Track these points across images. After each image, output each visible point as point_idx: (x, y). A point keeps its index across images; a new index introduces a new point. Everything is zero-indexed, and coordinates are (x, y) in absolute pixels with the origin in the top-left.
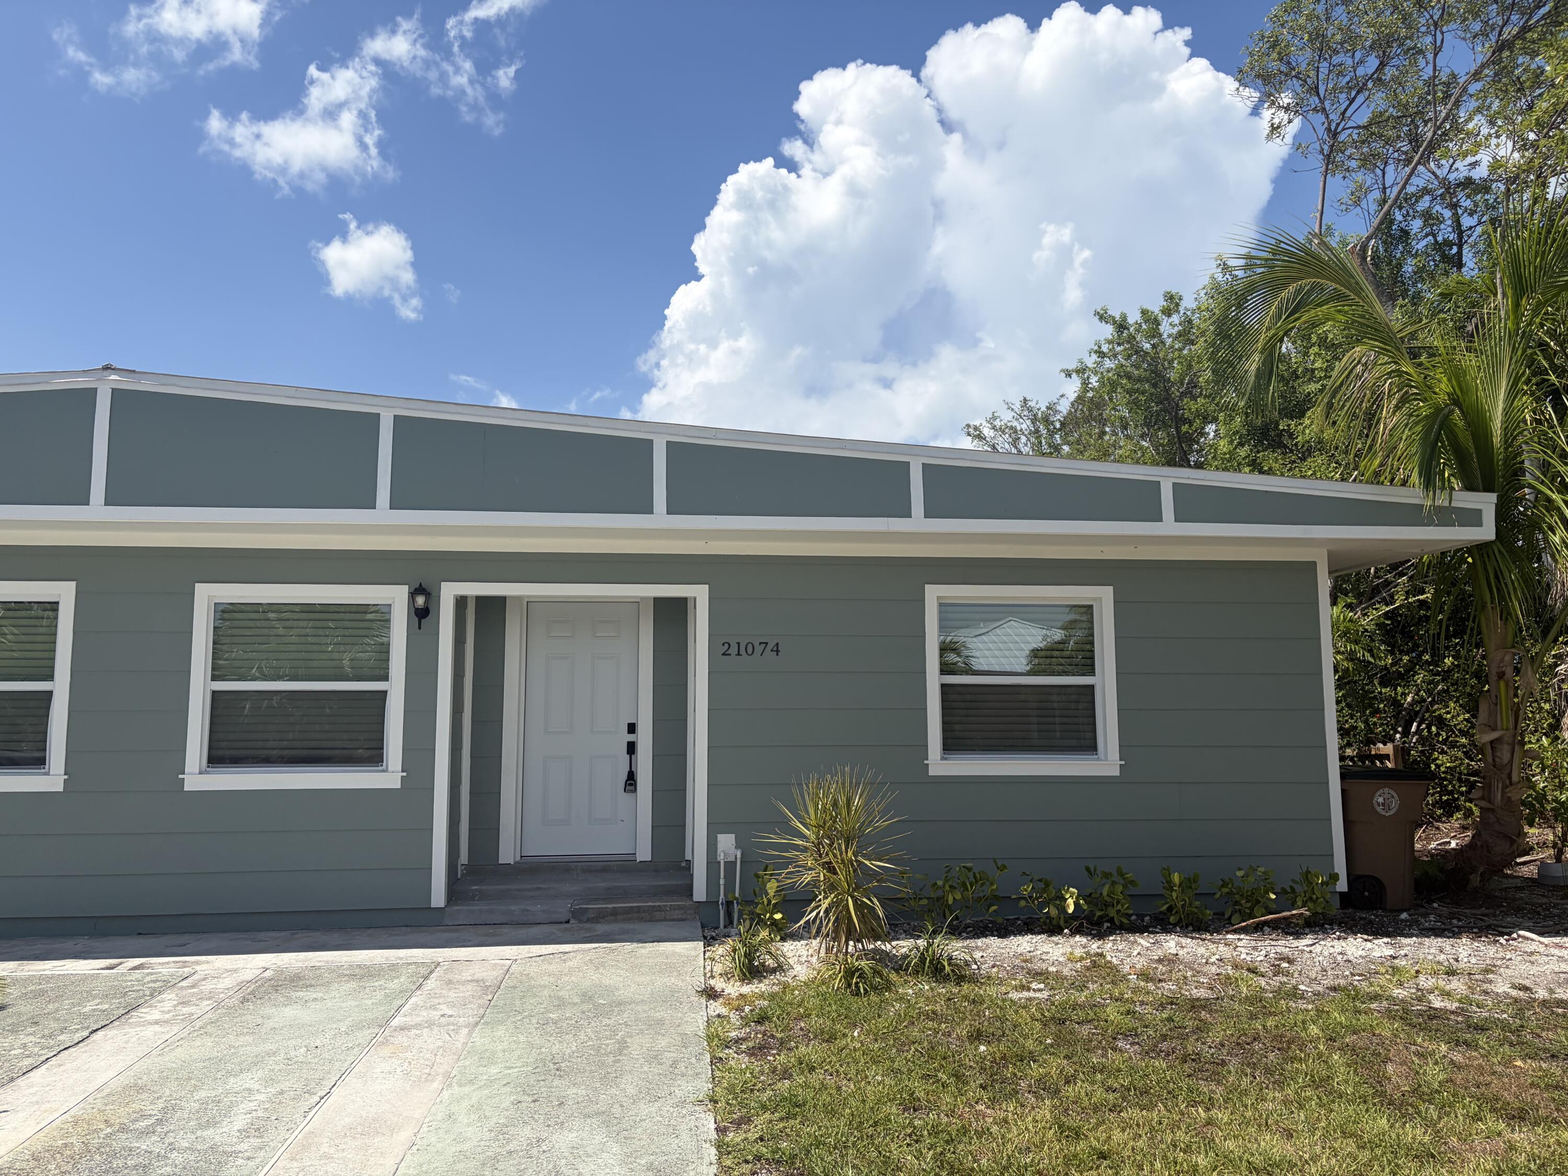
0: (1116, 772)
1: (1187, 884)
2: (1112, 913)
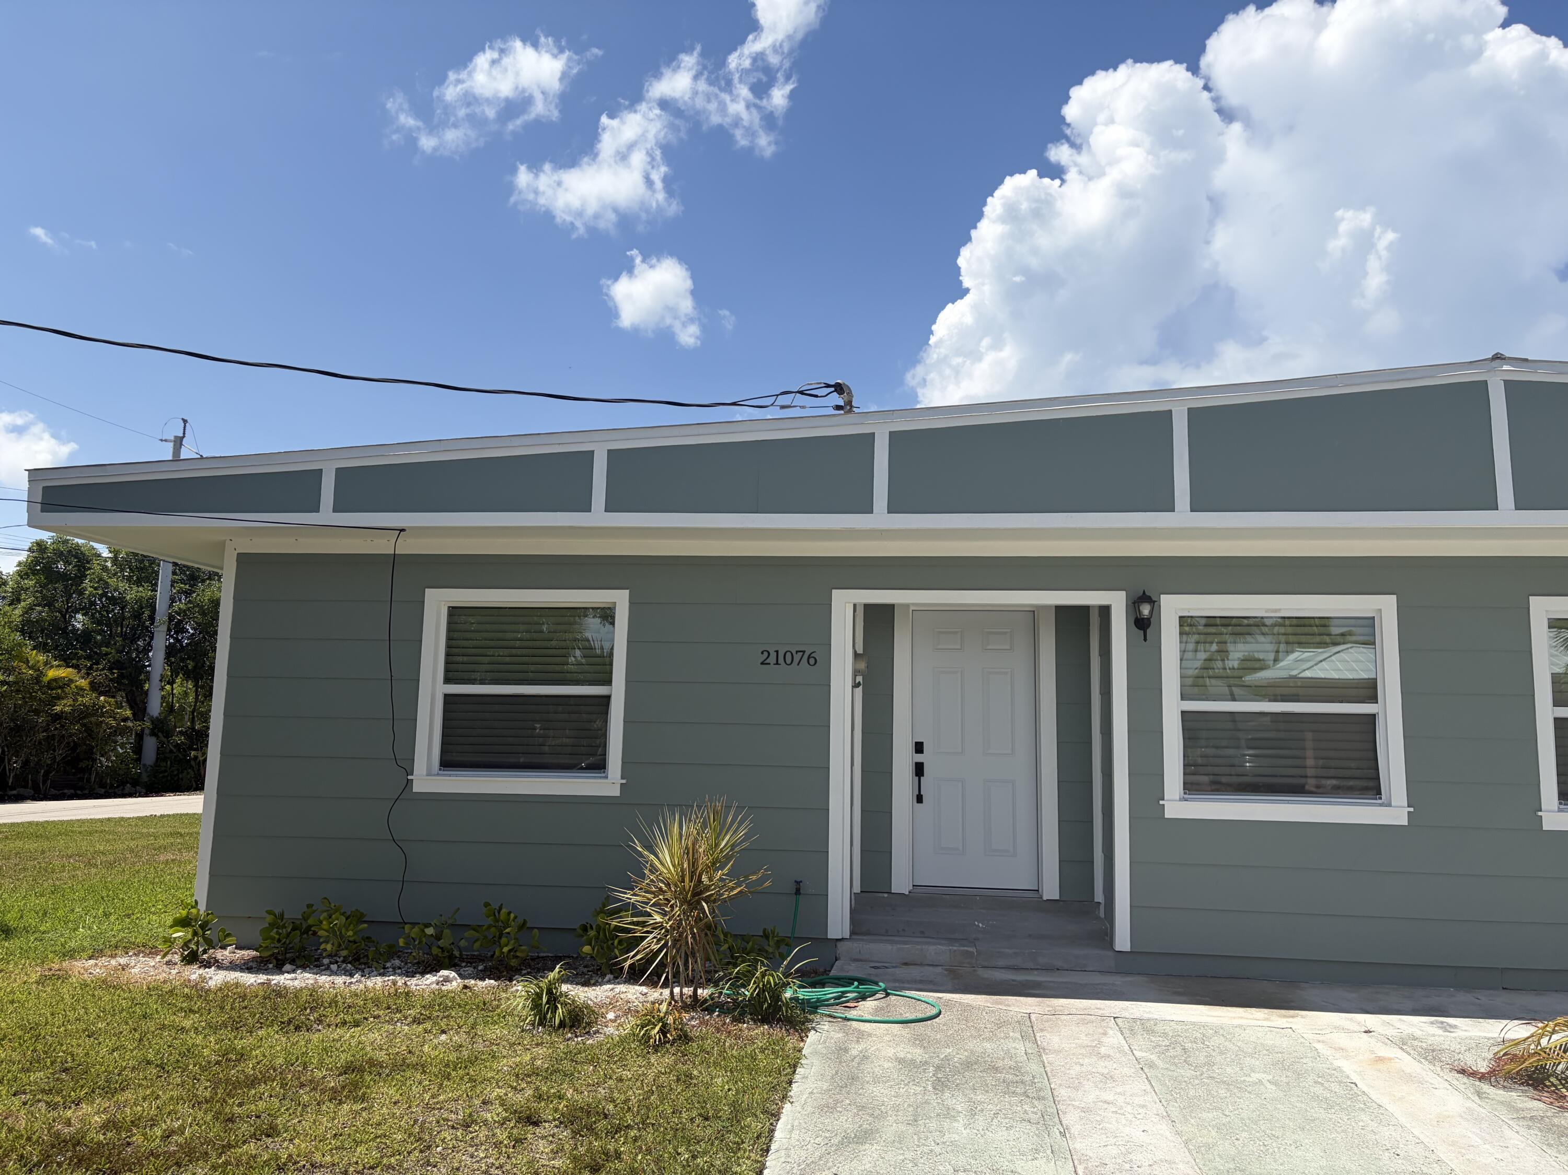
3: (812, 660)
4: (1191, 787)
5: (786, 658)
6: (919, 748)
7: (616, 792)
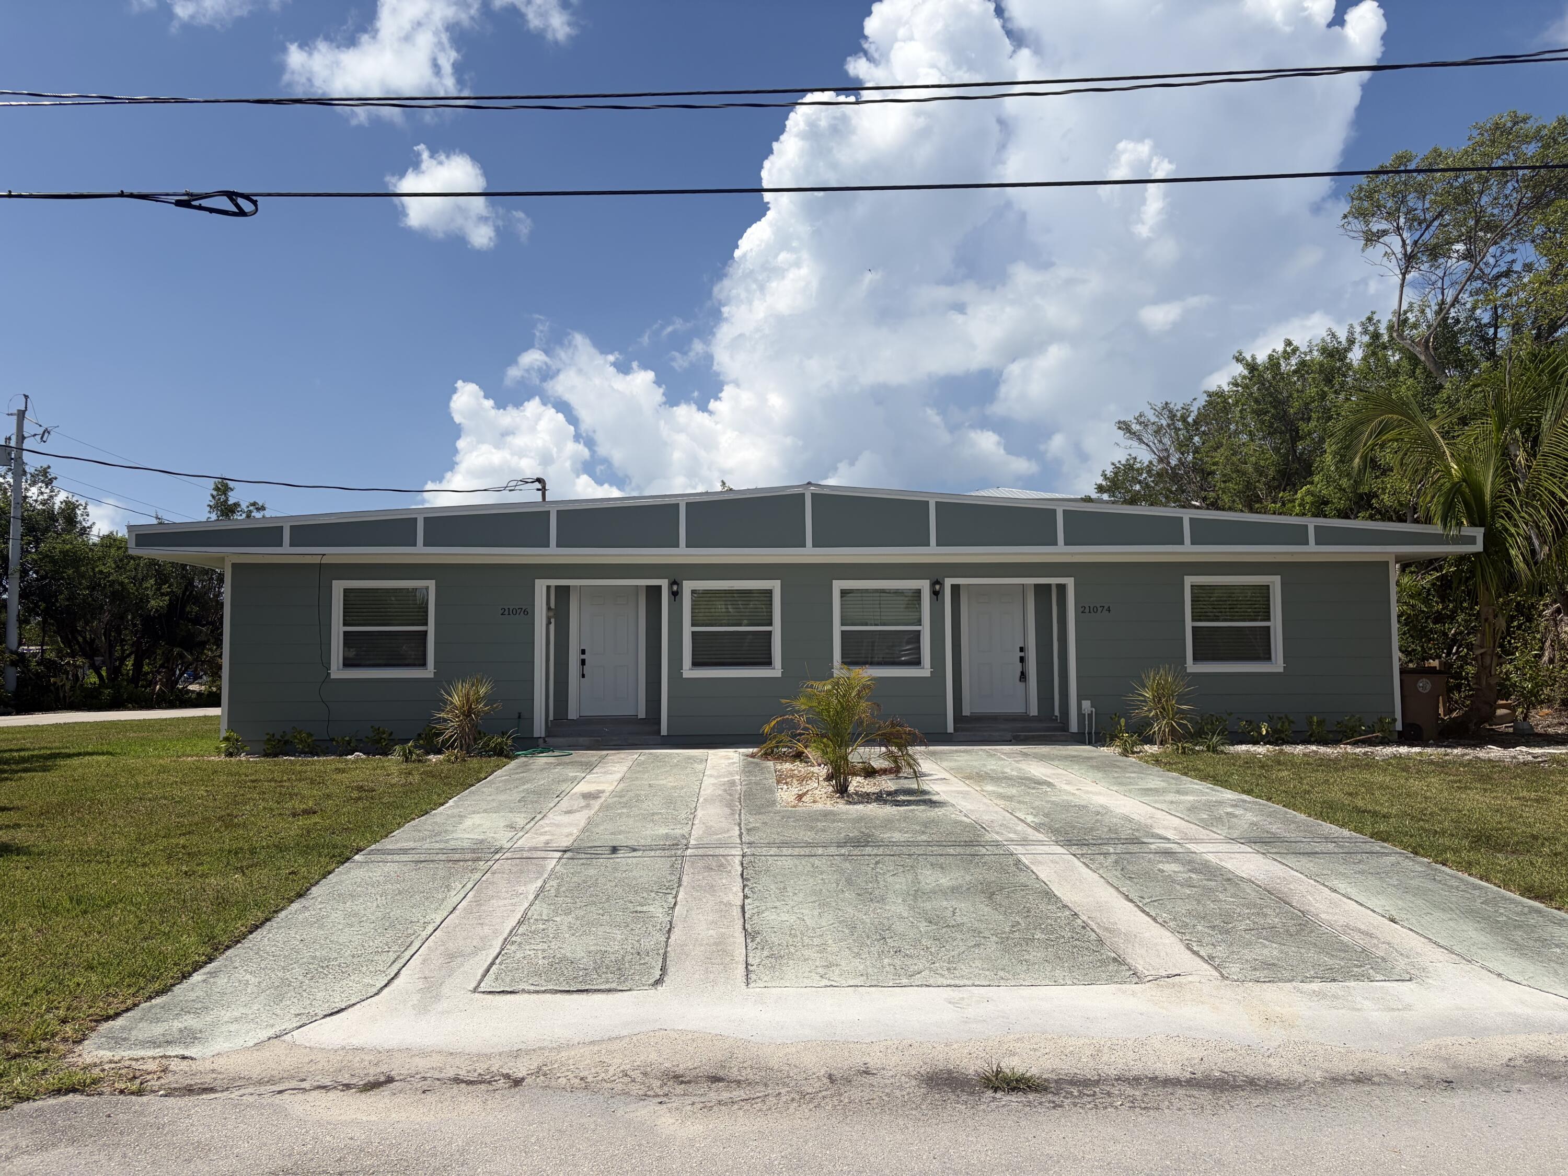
0: (1281, 670)
1: (1320, 723)
2: (1283, 736)
3: (526, 612)
4: (696, 664)
5: (514, 612)
6: (583, 652)
7: (432, 676)
